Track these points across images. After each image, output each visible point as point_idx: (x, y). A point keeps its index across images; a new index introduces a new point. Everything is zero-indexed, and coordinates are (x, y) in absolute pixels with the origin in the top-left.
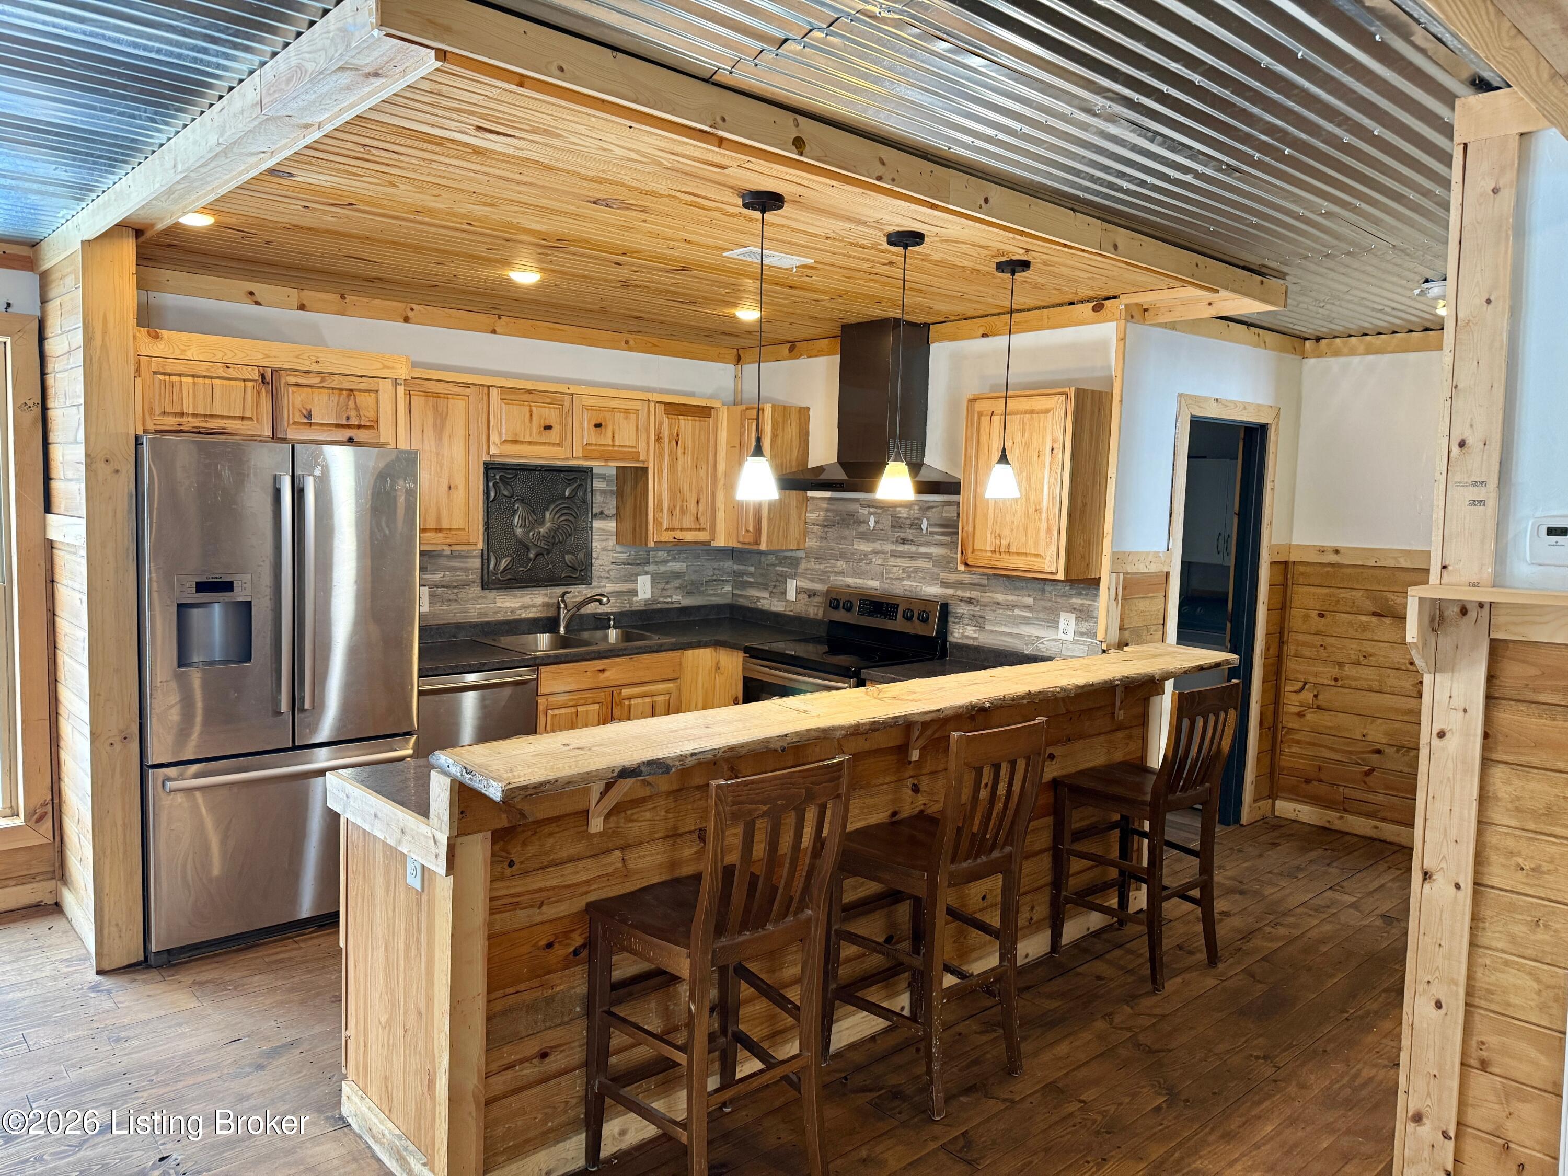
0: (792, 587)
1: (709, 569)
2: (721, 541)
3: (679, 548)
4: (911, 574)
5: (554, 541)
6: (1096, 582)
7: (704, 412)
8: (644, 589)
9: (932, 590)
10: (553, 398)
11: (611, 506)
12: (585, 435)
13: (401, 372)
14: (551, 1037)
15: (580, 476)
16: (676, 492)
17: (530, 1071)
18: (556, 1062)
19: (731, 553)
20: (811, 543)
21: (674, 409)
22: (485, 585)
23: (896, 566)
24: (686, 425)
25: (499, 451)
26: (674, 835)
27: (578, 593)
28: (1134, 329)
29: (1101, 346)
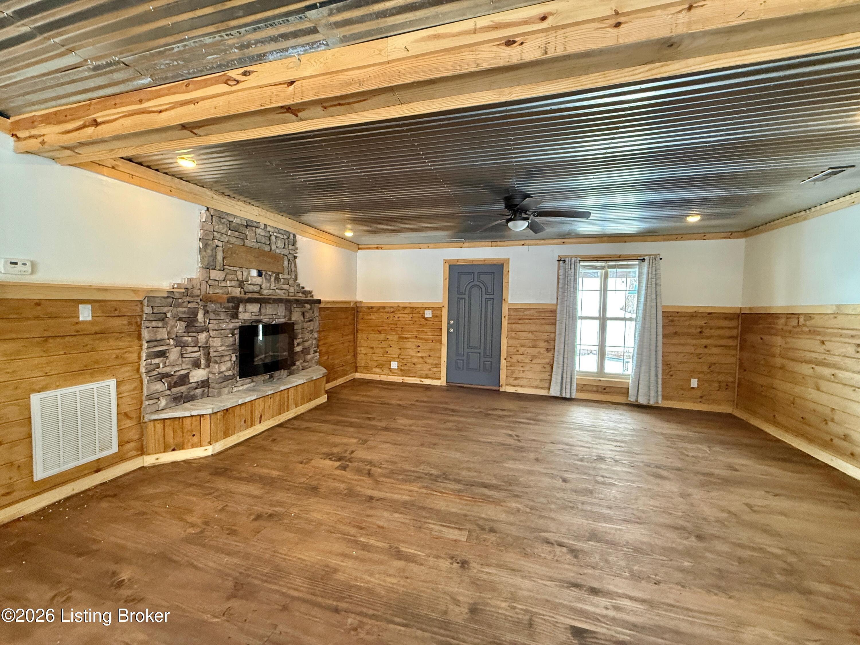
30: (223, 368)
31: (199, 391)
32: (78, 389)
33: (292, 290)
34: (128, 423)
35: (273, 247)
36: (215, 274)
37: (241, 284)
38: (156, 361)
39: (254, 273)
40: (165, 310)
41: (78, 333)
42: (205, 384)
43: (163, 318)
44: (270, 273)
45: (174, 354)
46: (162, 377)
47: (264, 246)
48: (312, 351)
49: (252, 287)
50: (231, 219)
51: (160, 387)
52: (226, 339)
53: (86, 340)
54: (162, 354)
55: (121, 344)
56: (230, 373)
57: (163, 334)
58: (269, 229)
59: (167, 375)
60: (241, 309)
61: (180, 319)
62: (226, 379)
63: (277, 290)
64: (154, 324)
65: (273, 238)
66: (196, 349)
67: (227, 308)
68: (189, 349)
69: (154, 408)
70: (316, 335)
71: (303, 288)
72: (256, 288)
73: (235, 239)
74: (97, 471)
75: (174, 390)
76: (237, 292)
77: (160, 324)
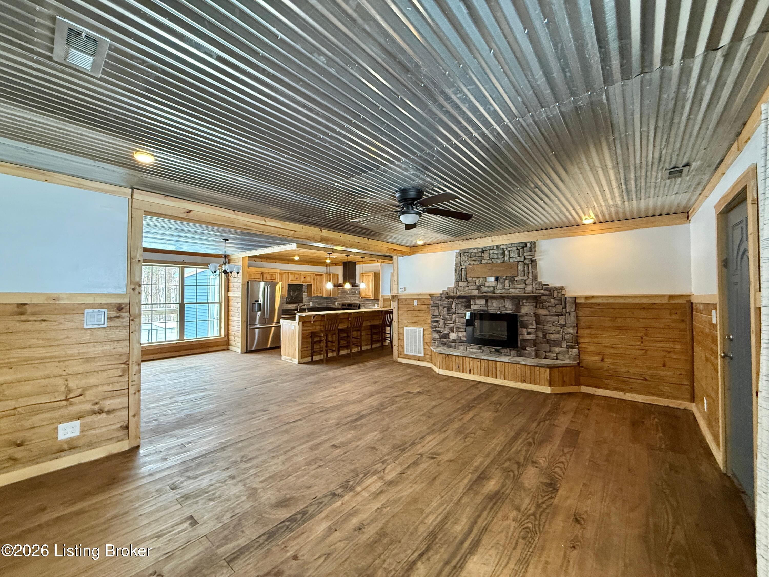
0: (336, 303)
1: (322, 301)
2: (324, 296)
3: (317, 297)
4: (355, 300)
5: (297, 297)
6: (379, 299)
7: (321, 275)
8: (311, 304)
9: (358, 302)
10: (298, 274)
11: (306, 291)
12: (302, 279)
13: (279, 272)
14: (308, 346)
15: (301, 285)
16: (317, 288)
17: (306, 349)
18: (308, 349)
19: (326, 298)
20: (339, 296)
21: (316, 275)
22: (287, 303)
23: (352, 299)
24: (318, 277)
25: (290, 282)
26: (321, 326)
27: (301, 304)
28: (383, 264)
29: (378, 266)
30: (460, 335)
31: (453, 344)
32: (413, 328)
33: (529, 288)
34: (427, 347)
35: (506, 259)
36: (461, 284)
37: (479, 288)
38: (435, 324)
39: (492, 279)
40: (437, 302)
41: (414, 310)
42: (454, 341)
43: (437, 306)
44: (505, 278)
45: (441, 322)
46: (437, 332)
47: (497, 260)
48: (564, 345)
49: (486, 288)
50: (471, 251)
51: (436, 336)
52: (462, 319)
53: (416, 312)
54: (437, 322)
55: (424, 315)
56: (465, 339)
57: (437, 313)
58: (502, 247)
59: (440, 332)
60: (472, 302)
61: (444, 307)
62: (462, 341)
63: (511, 290)
64: (433, 308)
65: (506, 252)
66: (451, 322)
67: (462, 302)
68: (448, 322)
69: (433, 344)
70: (571, 331)
71: (547, 285)
72: (492, 289)
73: (474, 262)
74: (419, 360)
75: (442, 339)
76: (475, 293)
77: (436, 308)
